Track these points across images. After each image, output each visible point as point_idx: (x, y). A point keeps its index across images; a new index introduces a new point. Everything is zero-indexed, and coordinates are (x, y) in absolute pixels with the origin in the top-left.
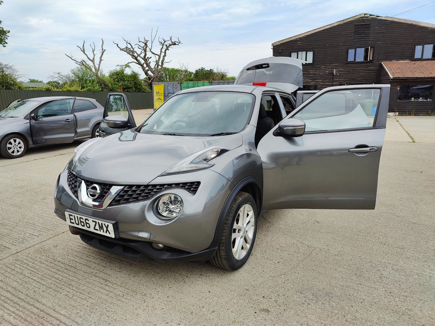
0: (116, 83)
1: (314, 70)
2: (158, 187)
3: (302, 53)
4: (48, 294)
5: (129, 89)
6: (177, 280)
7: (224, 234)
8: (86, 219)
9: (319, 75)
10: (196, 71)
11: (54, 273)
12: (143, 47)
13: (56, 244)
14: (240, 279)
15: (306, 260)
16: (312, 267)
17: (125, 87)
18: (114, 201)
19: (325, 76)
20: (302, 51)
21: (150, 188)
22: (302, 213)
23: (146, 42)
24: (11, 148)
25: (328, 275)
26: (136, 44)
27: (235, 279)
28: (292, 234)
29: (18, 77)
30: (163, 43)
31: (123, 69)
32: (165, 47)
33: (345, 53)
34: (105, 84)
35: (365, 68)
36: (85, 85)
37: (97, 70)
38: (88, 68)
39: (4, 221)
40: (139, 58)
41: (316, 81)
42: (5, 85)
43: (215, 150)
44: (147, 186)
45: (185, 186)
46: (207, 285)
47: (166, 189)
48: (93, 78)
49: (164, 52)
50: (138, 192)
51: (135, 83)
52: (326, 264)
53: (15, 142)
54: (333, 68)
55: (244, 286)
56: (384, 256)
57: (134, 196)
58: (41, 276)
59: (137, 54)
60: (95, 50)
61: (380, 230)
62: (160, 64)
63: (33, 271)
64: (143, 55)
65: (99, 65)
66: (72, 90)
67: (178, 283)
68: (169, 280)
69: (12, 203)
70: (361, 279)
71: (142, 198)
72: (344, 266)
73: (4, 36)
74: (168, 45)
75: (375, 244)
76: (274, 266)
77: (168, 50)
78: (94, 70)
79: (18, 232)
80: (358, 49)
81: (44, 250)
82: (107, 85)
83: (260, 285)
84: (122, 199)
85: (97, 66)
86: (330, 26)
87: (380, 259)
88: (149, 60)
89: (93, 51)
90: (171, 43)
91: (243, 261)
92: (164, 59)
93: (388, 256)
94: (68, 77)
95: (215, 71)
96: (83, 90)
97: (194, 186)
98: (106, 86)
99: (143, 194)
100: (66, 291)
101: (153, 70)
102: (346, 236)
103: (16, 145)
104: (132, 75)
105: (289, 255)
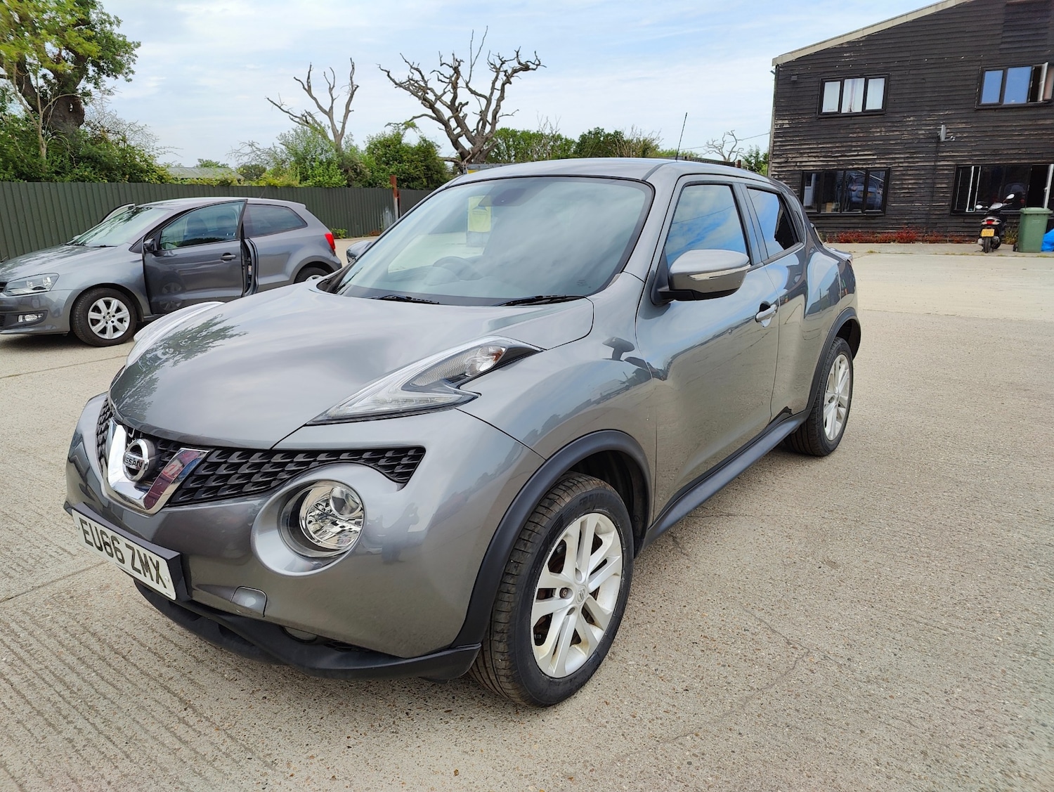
0: (383, 166)
1: (885, 127)
2: (300, 458)
3: (853, 84)
4: (26, 732)
5: (413, 182)
6: (375, 724)
7: (505, 607)
8: (114, 539)
9: (899, 141)
10: (581, 136)
11: (67, 668)
12: (449, 77)
13: (107, 581)
14: (558, 737)
15: (773, 690)
16: (789, 715)
17: (402, 178)
18: (180, 492)
19: (914, 145)
20: (853, 76)
21: (277, 459)
22: (791, 531)
23: (457, 63)
24: (98, 321)
25: (832, 751)
26: (434, 71)
27: (543, 737)
28: (746, 598)
29: (158, 152)
30: (498, 67)
31: (399, 134)
32: (502, 75)
33: (975, 82)
34: (355, 170)
35: (1030, 123)
36: (310, 171)
37: (339, 136)
38: (318, 130)
39: (15, 508)
40: (438, 105)
41: (891, 156)
42: (127, 170)
43: (492, 350)
44: (270, 453)
45: (378, 460)
46: (457, 748)
47: (323, 464)
48: (330, 155)
49: (500, 89)
50: (244, 470)
51: (428, 168)
52: (835, 711)
53: (108, 308)
54: (937, 122)
55: (564, 762)
56: (1027, 694)
57: (233, 481)
58: (33, 675)
59: (435, 95)
60: (334, 86)
61: (1025, 604)
62: (490, 118)
63: (20, 658)
64: (448, 98)
65: (344, 124)
66: (279, 185)
67: (374, 734)
68: (355, 719)
69: (52, 462)
70: (939, 774)
71: (252, 489)
72: (891, 722)
73: (127, 55)
74: (510, 71)
75: (1002, 649)
76: (671, 701)
77: (511, 83)
78: (331, 136)
79: (33, 540)
80: (1011, 71)
81: (72, 597)
82: (361, 172)
83: (613, 763)
84: (201, 487)
85: (339, 127)
86: (936, 8)
87: (1014, 706)
88: (463, 108)
89: (331, 89)
90: (518, 66)
91: (576, 680)
92: (498, 105)
93: (1042, 695)
94: (272, 154)
95: (627, 136)
96: (304, 184)
97: (405, 461)
98: (358, 174)
99: (257, 478)
100: (75, 728)
101: (473, 134)
102: (913, 617)
103: (111, 315)
104: (420, 148)
105: (724, 666)
